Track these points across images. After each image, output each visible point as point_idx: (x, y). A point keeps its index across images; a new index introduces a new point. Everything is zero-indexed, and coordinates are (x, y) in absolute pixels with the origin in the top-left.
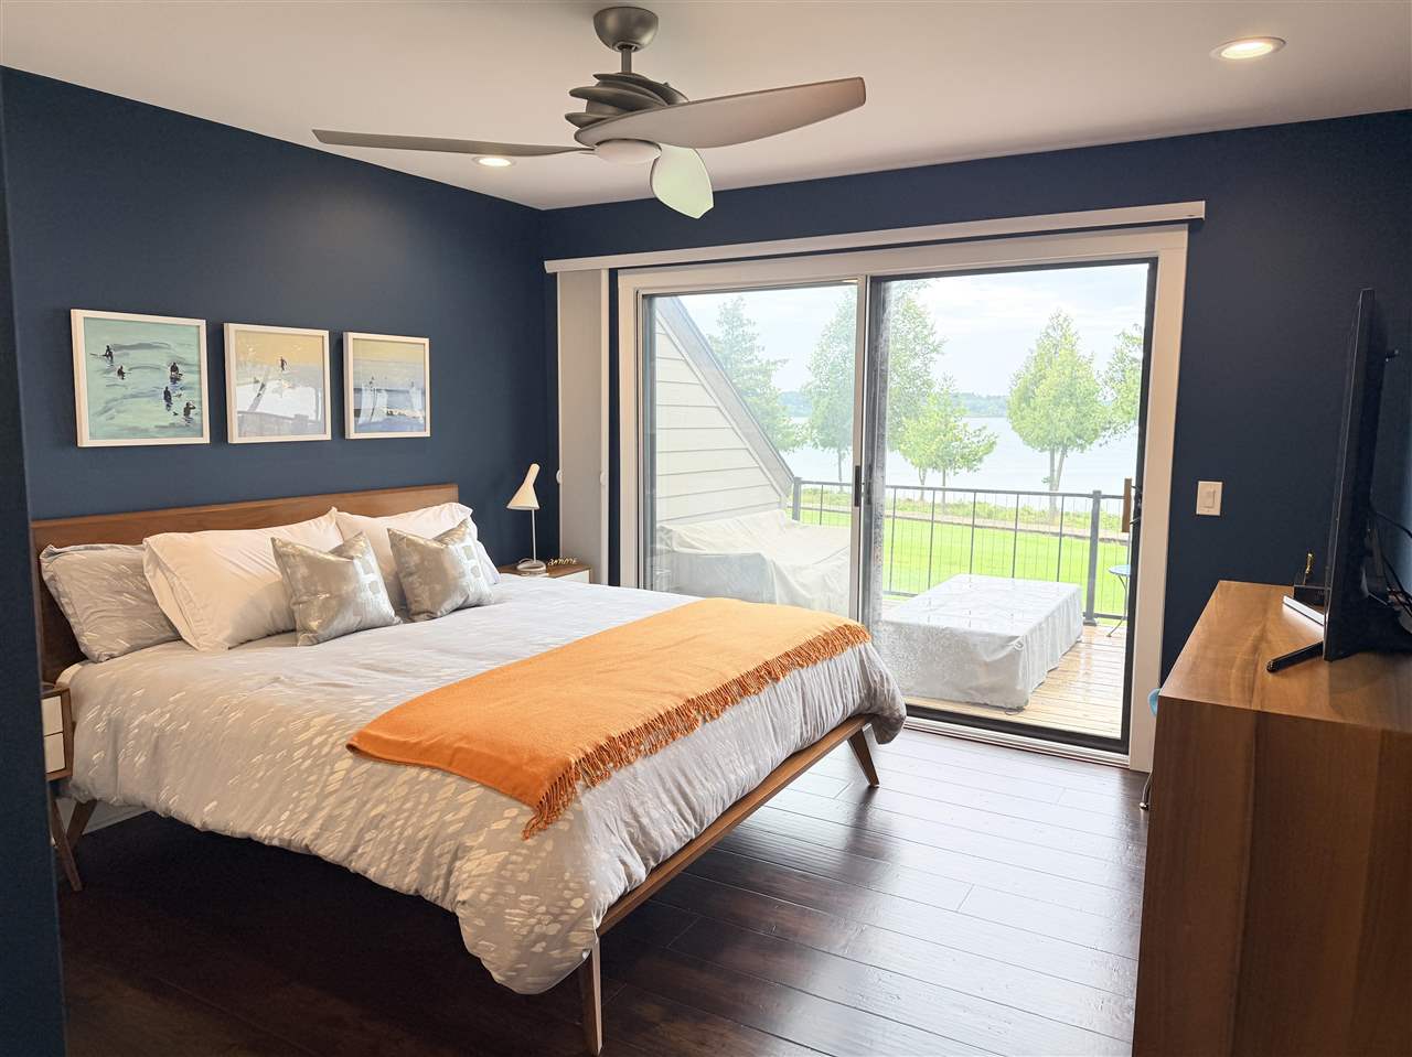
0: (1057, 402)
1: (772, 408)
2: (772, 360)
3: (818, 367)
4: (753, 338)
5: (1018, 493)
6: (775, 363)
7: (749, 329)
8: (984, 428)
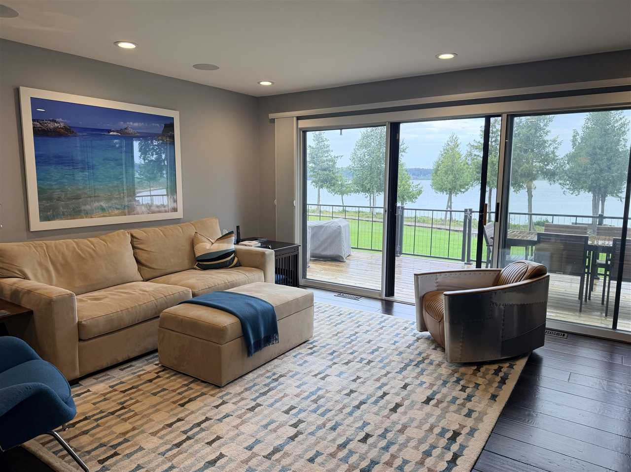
0: (446, 173)
1: (336, 176)
2: (336, 156)
3: (354, 159)
4: (328, 146)
5: (433, 210)
6: (337, 157)
7: (326, 143)
8: (419, 184)
